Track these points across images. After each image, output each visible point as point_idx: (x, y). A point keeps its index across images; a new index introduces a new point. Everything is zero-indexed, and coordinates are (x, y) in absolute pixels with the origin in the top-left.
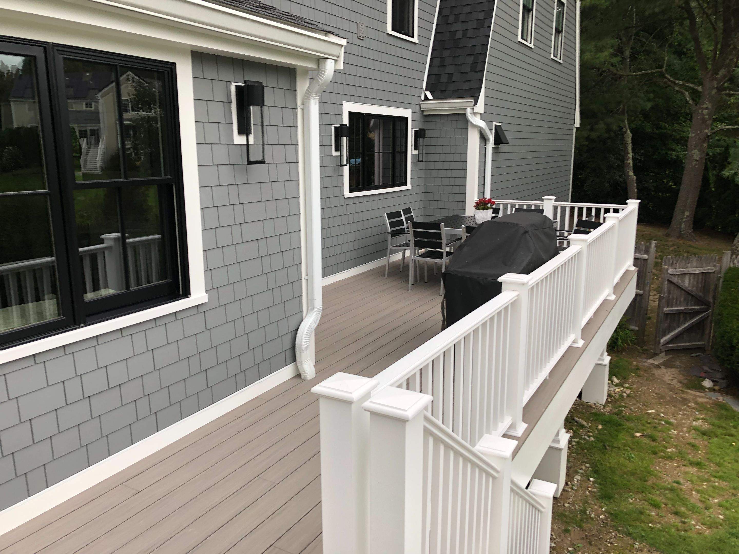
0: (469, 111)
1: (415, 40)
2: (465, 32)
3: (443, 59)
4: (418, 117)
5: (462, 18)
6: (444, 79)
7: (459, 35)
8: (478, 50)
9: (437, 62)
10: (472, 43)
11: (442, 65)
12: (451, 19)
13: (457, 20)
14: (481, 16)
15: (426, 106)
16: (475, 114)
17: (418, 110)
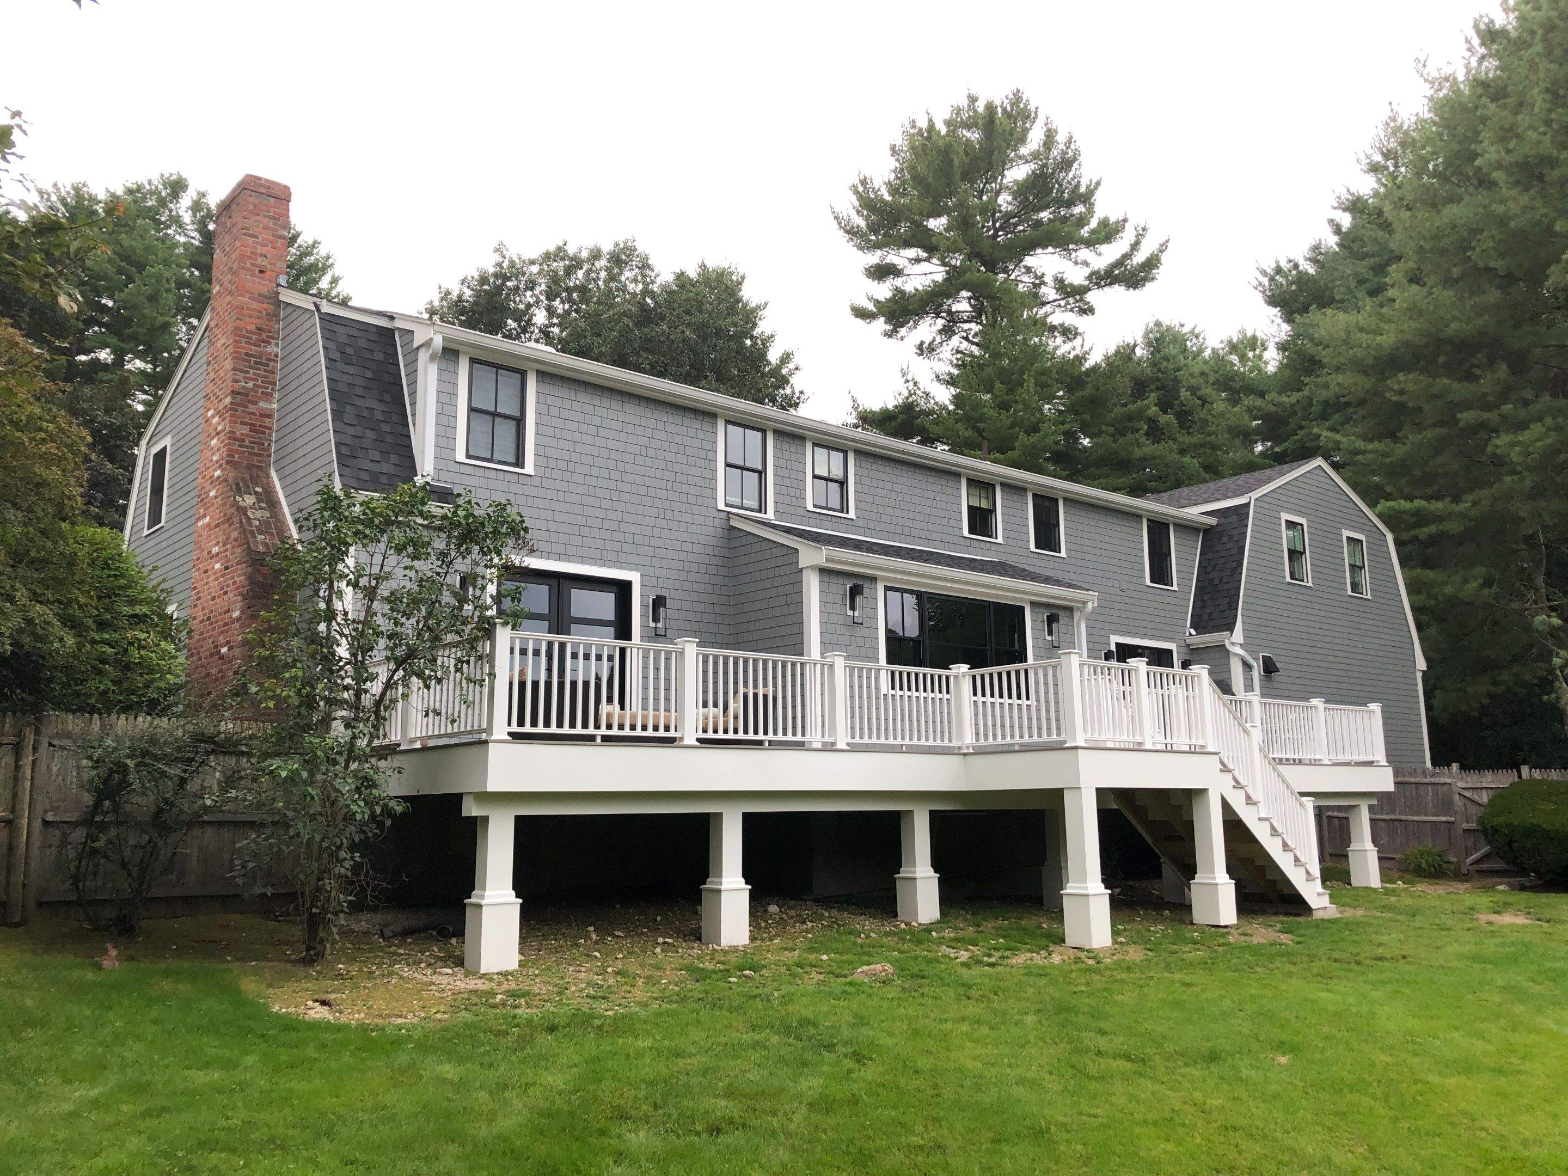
0: (1227, 642)
1: (1175, 588)
2: (1221, 579)
3: (1203, 601)
4: (1184, 650)
5: (1218, 567)
6: (1206, 617)
7: (1217, 581)
8: (1233, 592)
9: (1199, 604)
10: (1228, 586)
11: (1203, 607)
12: (1209, 569)
13: (1214, 570)
14: (1234, 565)
15: (1190, 641)
16: (1233, 644)
17: (1183, 644)
